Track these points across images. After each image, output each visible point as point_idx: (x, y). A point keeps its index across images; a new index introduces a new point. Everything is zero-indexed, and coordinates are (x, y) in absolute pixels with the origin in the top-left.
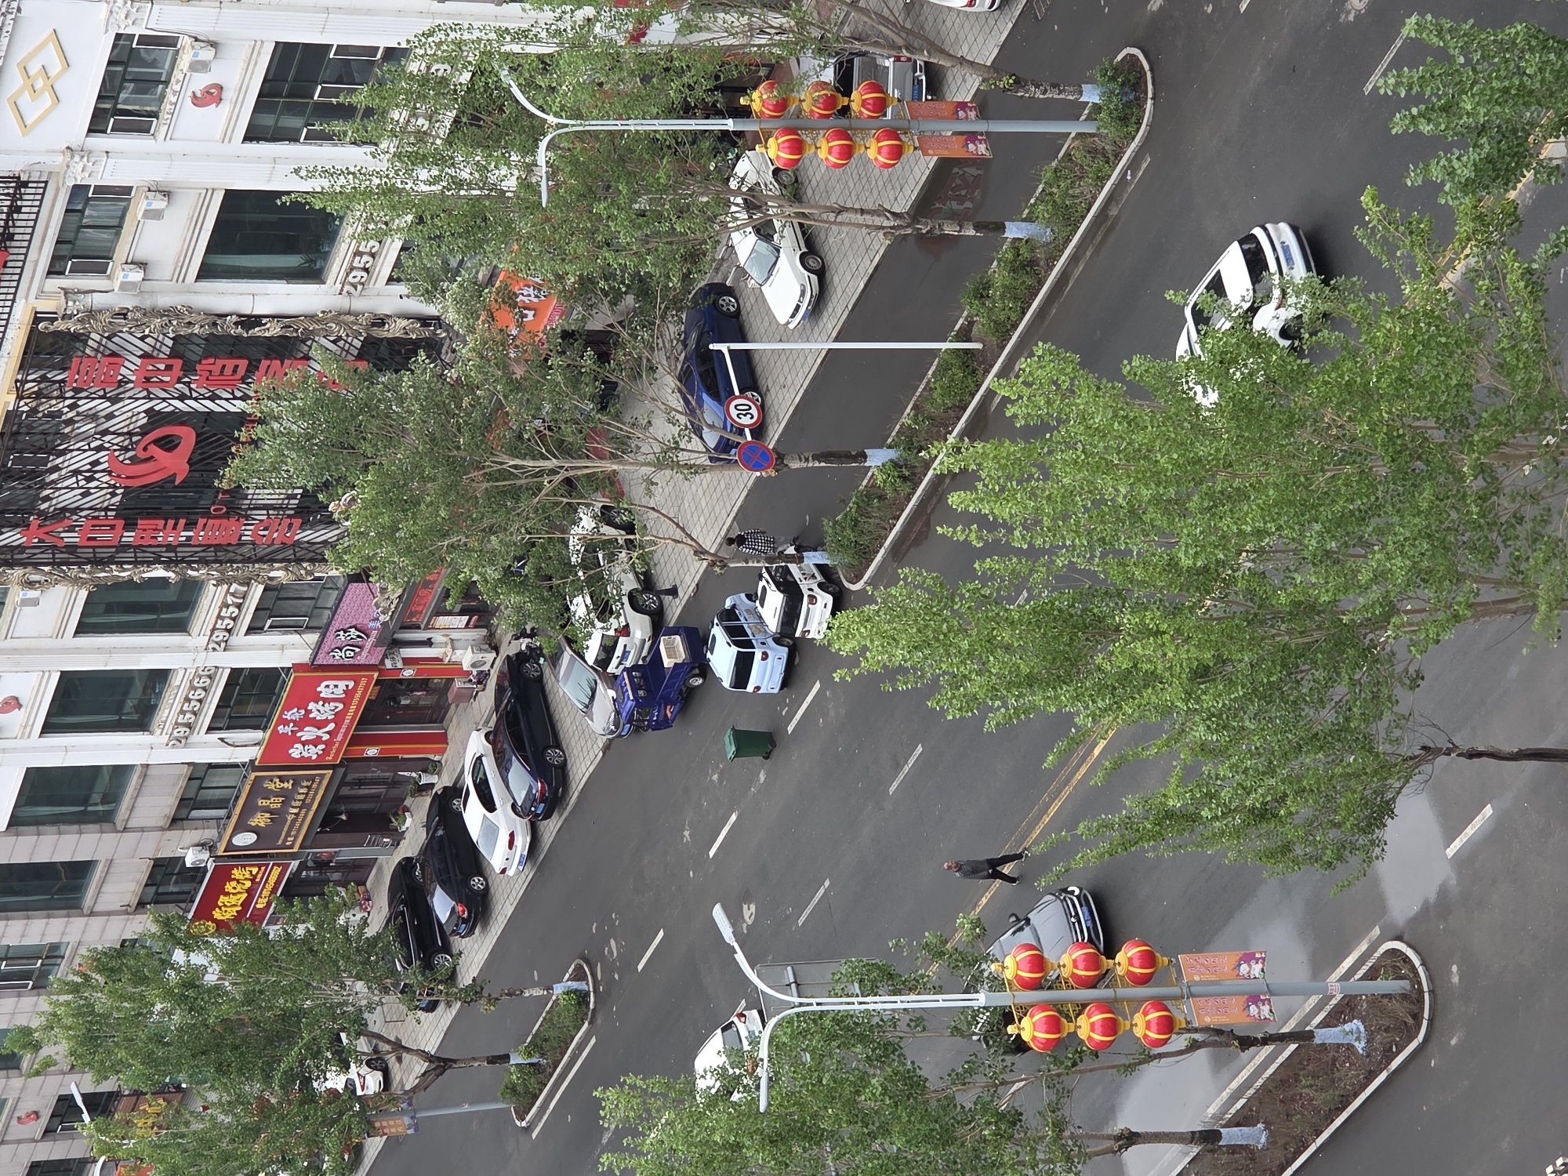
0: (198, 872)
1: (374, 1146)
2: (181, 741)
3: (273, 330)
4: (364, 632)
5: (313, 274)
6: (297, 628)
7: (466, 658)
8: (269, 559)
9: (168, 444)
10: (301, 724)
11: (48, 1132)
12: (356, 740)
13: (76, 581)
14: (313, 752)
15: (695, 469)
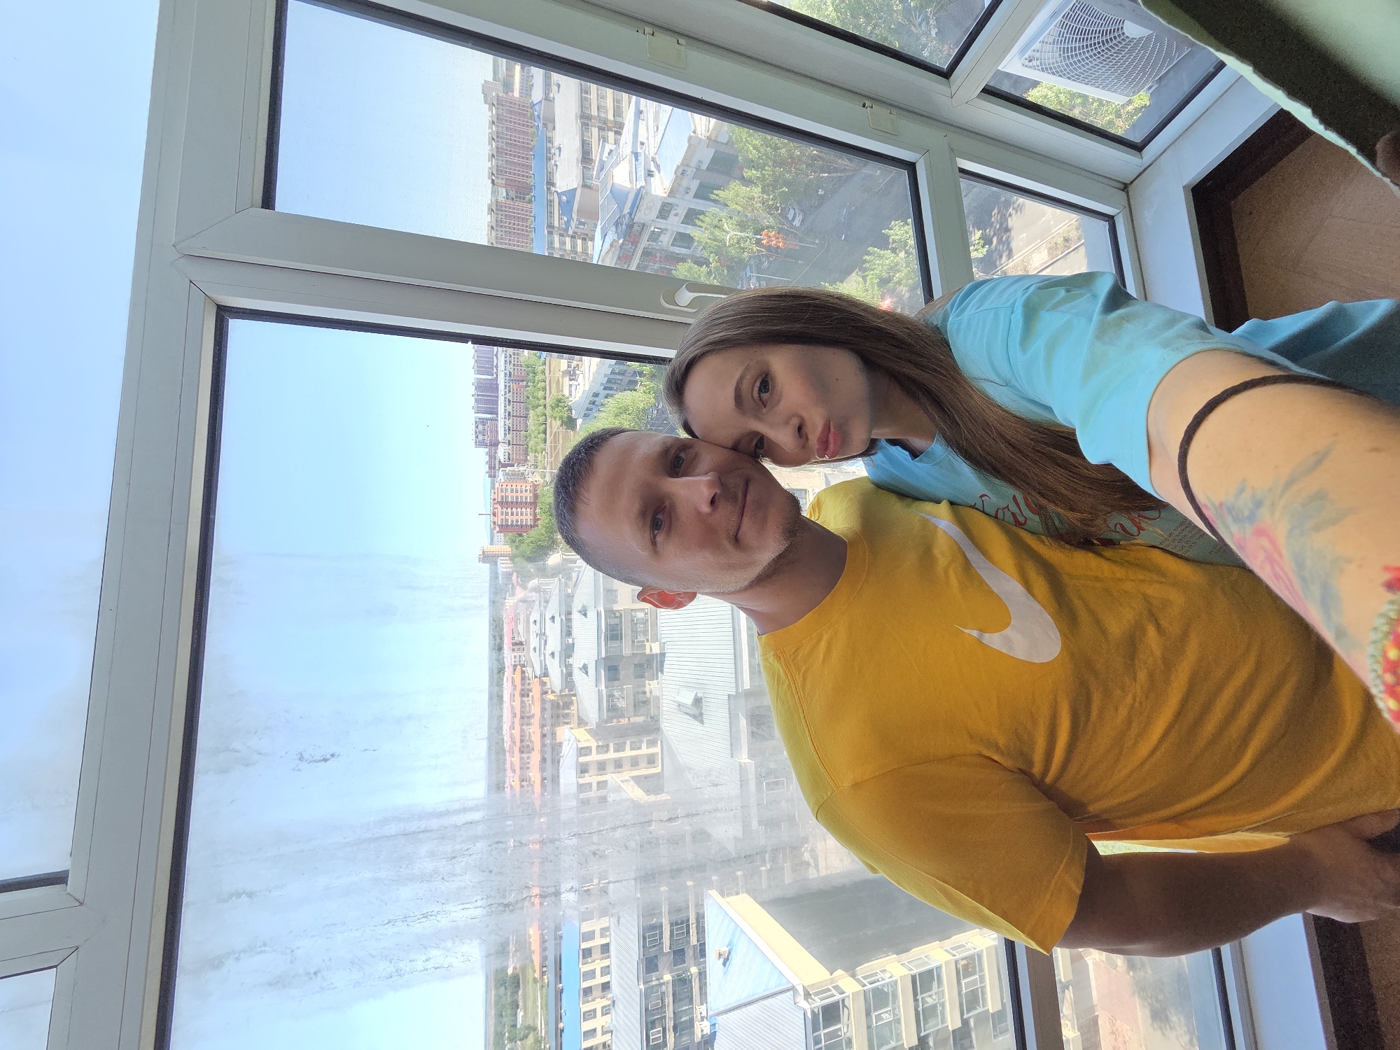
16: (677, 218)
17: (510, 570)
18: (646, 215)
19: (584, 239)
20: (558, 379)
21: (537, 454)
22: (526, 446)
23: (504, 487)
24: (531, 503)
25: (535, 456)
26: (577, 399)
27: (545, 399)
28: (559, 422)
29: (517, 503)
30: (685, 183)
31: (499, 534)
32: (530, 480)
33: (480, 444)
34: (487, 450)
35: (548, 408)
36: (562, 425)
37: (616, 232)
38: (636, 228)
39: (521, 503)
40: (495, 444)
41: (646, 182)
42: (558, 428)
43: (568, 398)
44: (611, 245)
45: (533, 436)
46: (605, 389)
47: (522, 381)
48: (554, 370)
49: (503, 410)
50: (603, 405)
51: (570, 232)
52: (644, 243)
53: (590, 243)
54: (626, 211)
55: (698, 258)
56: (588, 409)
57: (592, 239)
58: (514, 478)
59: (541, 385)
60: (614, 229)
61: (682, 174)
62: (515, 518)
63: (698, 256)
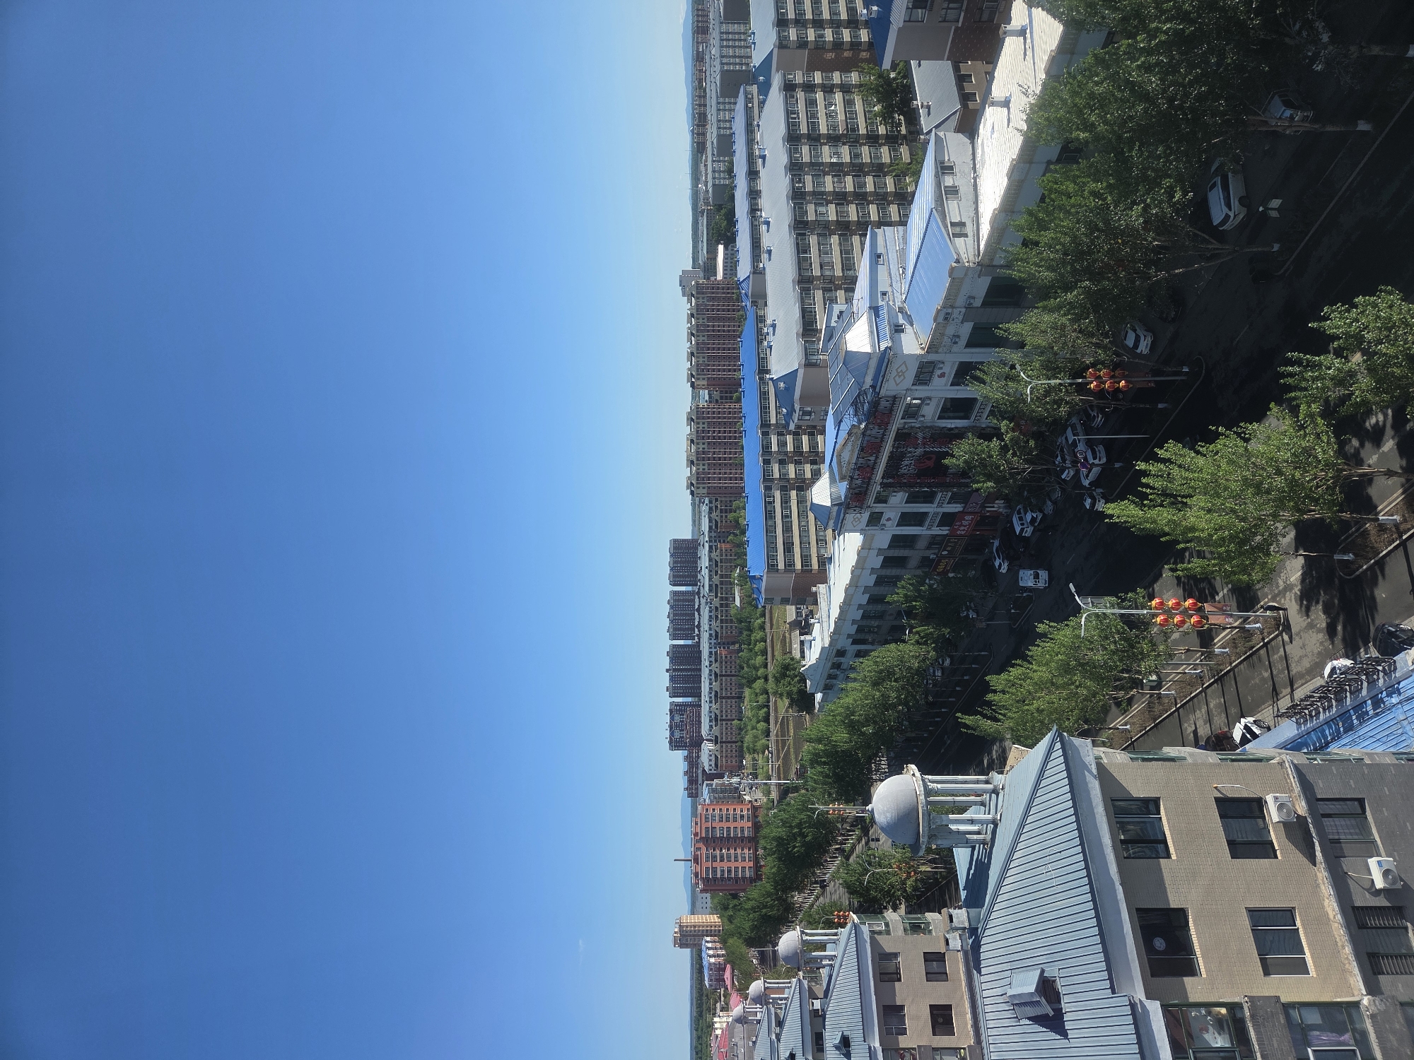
2: (929, 529)
3: (956, 431)
4: (977, 504)
6: (960, 503)
7: (1003, 511)
8: (953, 487)
10: (960, 526)
12: (974, 530)
13: (906, 492)
14: (963, 533)
16: (943, 380)
17: (721, 960)
18: (898, 384)
19: (811, 434)
20: (784, 637)
21: (756, 755)
22: (739, 744)
23: (710, 812)
24: (750, 839)
25: (754, 759)
26: (813, 661)
27: (766, 666)
28: (787, 702)
29: (729, 838)
30: (950, 330)
31: (705, 895)
32: (747, 798)
33: (675, 744)
34: (686, 753)
35: (771, 679)
36: (791, 705)
37: (856, 414)
38: (883, 404)
39: (736, 838)
40: (696, 743)
41: (893, 341)
42: (787, 711)
43: (799, 662)
44: (850, 434)
45: (749, 728)
46: (855, 642)
47: (733, 643)
48: (778, 621)
49: (707, 690)
50: (853, 669)
51: (792, 427)
52: (897, 423)
53: (820, 438)
54: (869, 381)
55: (984, 429)
56: (830, 677)
57: (823, 432)
58: (724, 797)
59: (760, 646)
60: (851, 411)
61: (946, 319)
62: (725, 865)
63: (984, 426)
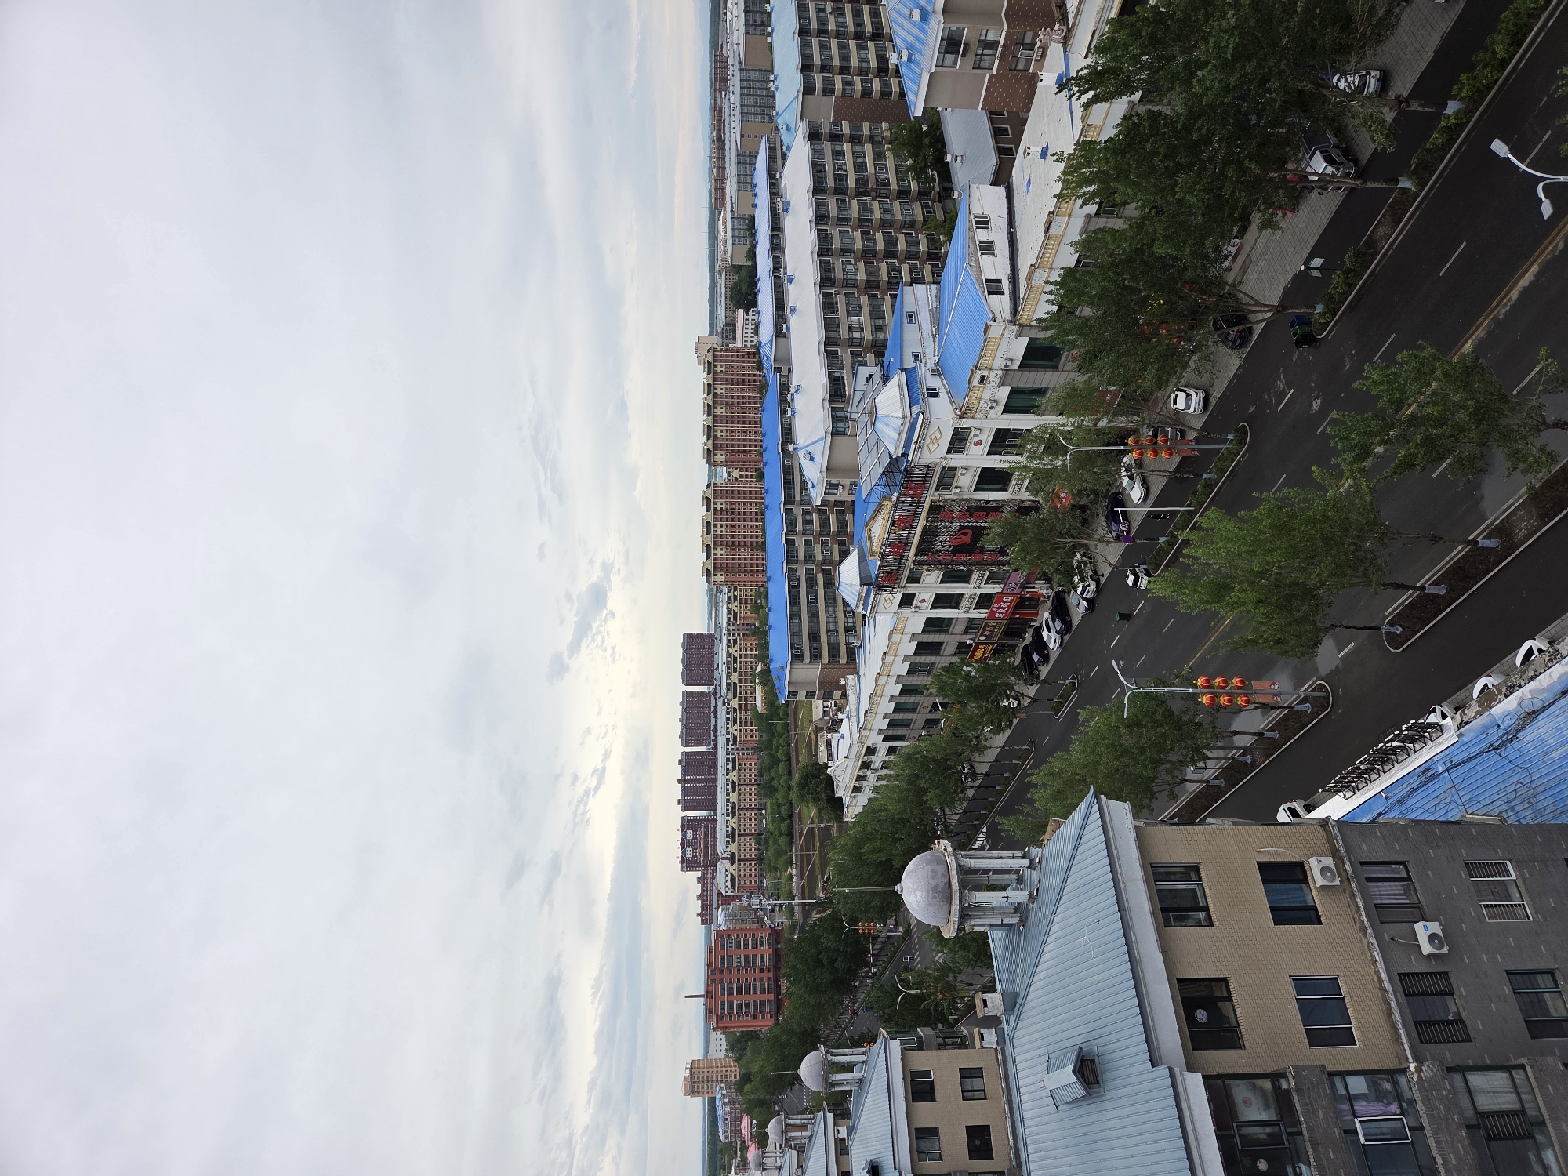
0: (970, 646)
1: (1015, 721)
2: (967, 612)
3: (994, 504)
4: (1017, 584)
5: (1005, 490)
6: (999, 583)
7: (1044, 592)
8: (991, 565)
9: (965, 534)
10: (998, 608)
11: (930, 711)
12: (1013, 613)
13: (940, 570)
14: (1002, 616)
15: (1110, 542)
17: (737, 1108)
19: (839, 512)
20: (810, 739)
21: (778, 874)
24: (771, 968)
25: (775, 878)
27: (789, 773)
28: (813, 810)
29: (747, 967)
31: (719, 1034)
33: (687, 864)
34: (699, 874)
35: (795, 787)
36: (818, 814)
38: (917, 473)
39: (754, 967)
40: (711, 862)
42: (813, 821)
43: (826, 764)
45: (771, 843)
46: (886, 739)
48: (802, 722)
49: (724, 801)
52: (931, 495)
53: (848, 516)
55: (1022, 502)
56: (859, 778)
57: (851, 509)
